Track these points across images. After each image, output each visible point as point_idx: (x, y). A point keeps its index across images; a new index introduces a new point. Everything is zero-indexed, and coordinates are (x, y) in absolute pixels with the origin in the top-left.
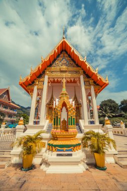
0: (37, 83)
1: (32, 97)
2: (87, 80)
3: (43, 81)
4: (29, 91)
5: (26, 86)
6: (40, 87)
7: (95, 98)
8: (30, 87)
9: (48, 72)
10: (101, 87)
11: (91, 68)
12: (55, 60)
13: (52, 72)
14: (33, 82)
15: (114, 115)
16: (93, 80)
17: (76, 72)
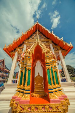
0: (18, 50)
1: (13, 60)
2: (55, 46)
3: (23, 49)
4: (12, 56)
5: (10, 52)
6: (20, 52)
7: (63, 59)
8: (12, 53)
9: (26, 43)
10: (67, 51)
11: (57, 37)
12: (31, 36)
13: (29, 43)
14: (15, 49)
15: (72, 75)
16: (59, 46)
17: (47, 42)
